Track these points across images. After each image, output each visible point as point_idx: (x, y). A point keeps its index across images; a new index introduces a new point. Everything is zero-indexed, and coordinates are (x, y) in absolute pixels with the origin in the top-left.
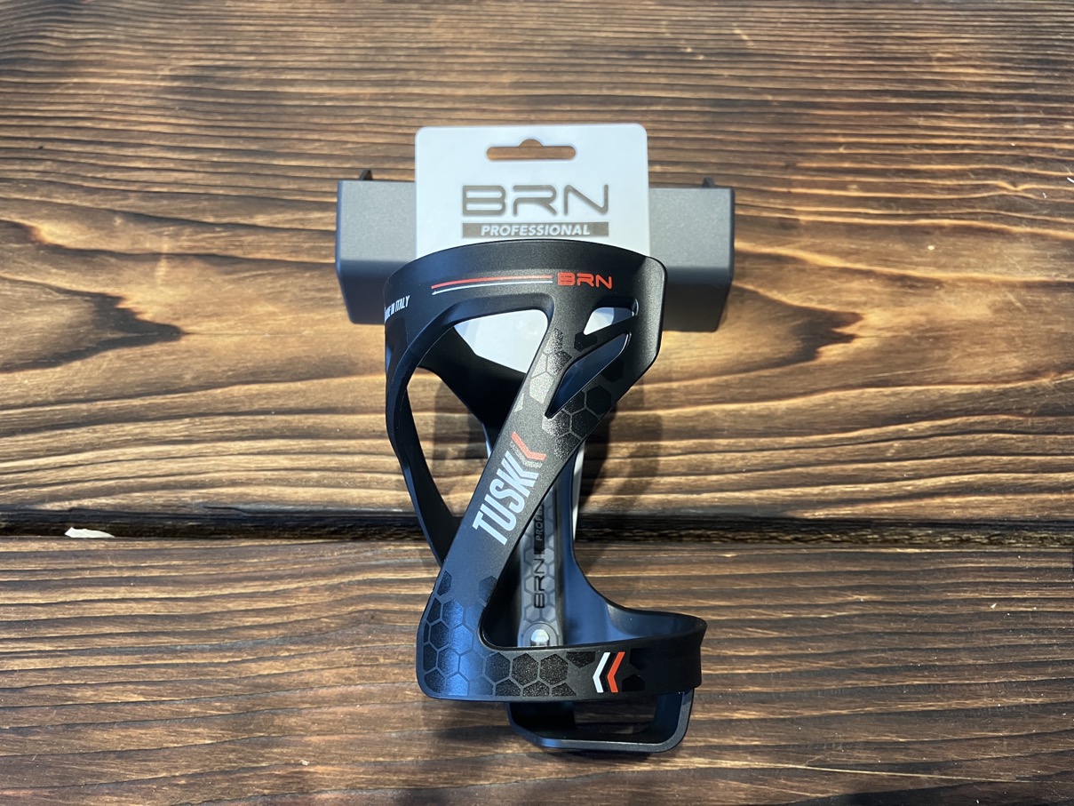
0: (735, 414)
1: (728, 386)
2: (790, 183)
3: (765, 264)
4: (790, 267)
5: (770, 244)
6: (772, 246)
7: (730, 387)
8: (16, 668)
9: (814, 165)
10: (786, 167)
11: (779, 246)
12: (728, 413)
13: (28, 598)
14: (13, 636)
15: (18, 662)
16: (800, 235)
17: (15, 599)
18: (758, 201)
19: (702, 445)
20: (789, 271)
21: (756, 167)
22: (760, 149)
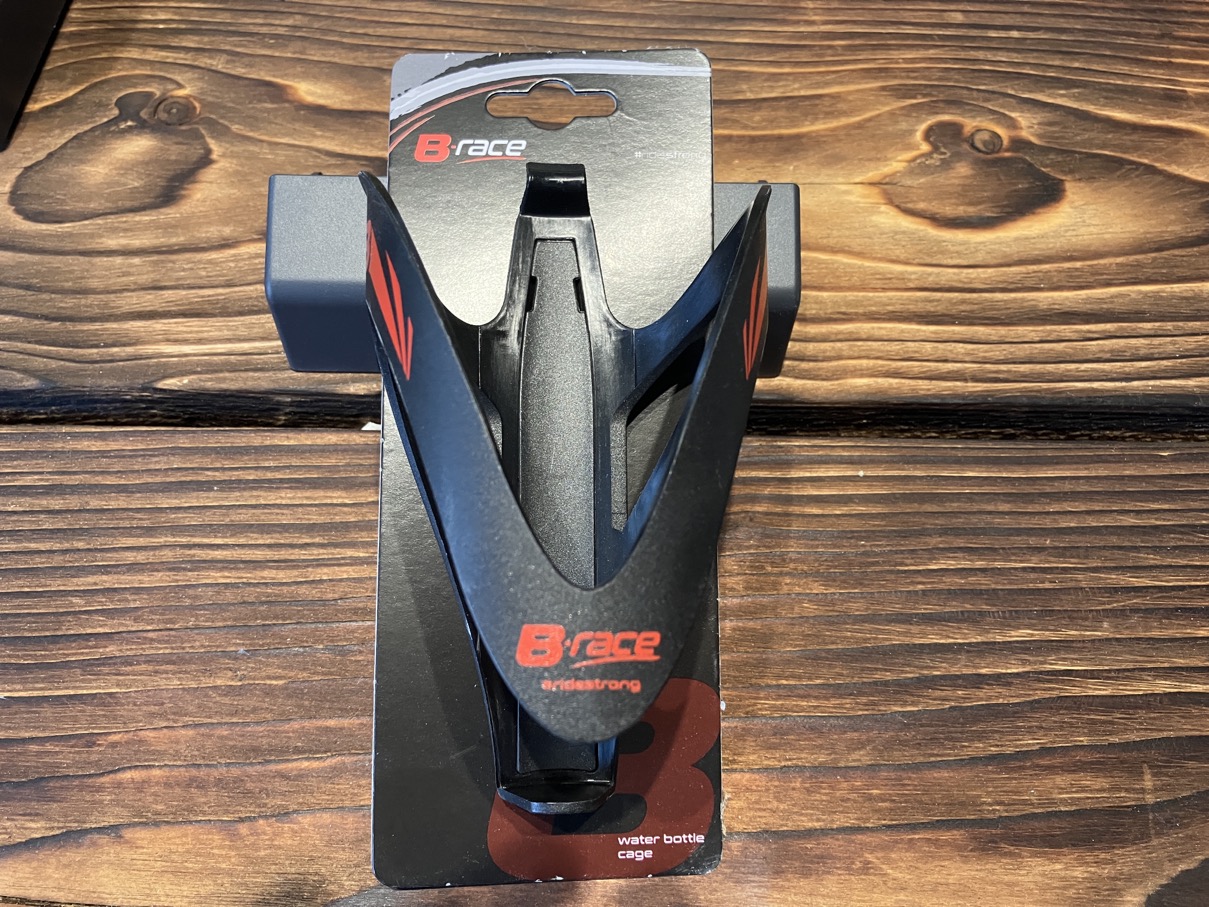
0: (1156, 296)
1: (1139, 265)
2: (1169, 53)
3: (1159, 137)
4: (1186, 140)
5: (1159, 116)
6: (1161, 119)
7: (1143, 267)
8: (325, 578)
9: (1193, 35)
10: (1162, 36)
11: (1169, 118)
12: (1146, 294)
13: (331, 497)
14: (317, 540)
15: (325, 570)
16: (1190, 108)
17: (315, 499)
18: (1136, 71)
19: (1122, 328)
20: (1186, 145)
21: (1128, 34)
22: (1129, 16)
